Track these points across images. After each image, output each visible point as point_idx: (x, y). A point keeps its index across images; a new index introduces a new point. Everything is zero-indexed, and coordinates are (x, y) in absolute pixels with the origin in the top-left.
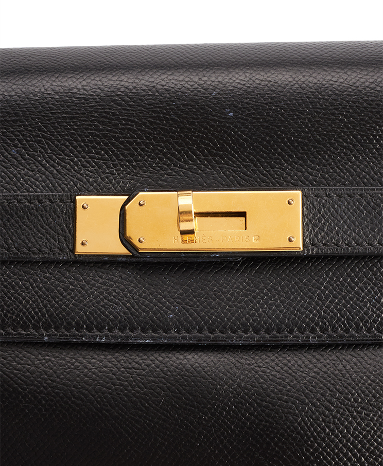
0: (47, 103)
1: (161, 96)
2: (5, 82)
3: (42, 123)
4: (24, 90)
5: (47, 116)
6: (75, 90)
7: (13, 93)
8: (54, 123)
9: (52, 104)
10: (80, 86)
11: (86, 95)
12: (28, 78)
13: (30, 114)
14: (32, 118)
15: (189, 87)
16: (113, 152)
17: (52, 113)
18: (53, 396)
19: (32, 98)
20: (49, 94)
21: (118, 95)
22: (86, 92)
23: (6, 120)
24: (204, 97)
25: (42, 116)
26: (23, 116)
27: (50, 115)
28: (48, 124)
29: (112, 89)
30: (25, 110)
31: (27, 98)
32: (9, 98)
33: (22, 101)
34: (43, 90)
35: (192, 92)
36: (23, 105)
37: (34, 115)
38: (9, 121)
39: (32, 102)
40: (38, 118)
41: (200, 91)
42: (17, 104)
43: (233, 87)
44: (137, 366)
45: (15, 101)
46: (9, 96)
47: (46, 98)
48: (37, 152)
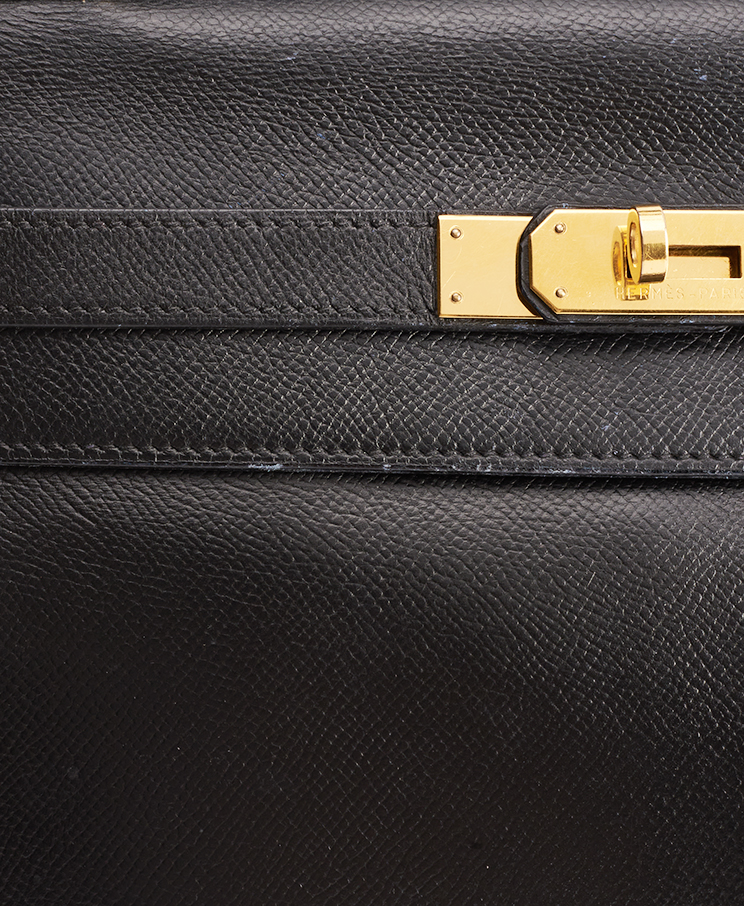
0: (380, 51)
1: (581, 42)
2: (302, 13)
3: (371, 87)
4: (337, 27)
5: (380, 75)
6: (428, 30)
7: (319, 33)
8: (392, 87)
9: (389, 53)
10: (435, 23)
11: (449, 38)
12: (343, 7)
13: (350, 70)
14: (353, 78)
15: (629, 28)
16: (495, 139)
17: (388, 69)
18: (398, 569)
19: (353, 43)
20: (383, 35)
21: (505, 40)
22: (447, 34)
23: (307, 80)
24: (656, 47)
25: (371, 73)
26: (338, 73)
27: (386, 72)
28: (383, 88)
29: (494, 30)
30: (341, 62)
31: (345, 42)
32: (311, 40)
33: (335, 47)
34: (371, 28)
35: (635, 36)
36: (338, 53)
37: (357, 71)
38: (313, 81)
39: (354, 49)
40: (364, 78)
41: (648, 36)
42: (326, 52)
43: (707, 30)
44: (545, 515)
45: (323, 47)
46: (312, 37)
47: (378, 42)
48: (362, 137)
